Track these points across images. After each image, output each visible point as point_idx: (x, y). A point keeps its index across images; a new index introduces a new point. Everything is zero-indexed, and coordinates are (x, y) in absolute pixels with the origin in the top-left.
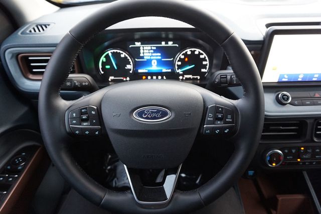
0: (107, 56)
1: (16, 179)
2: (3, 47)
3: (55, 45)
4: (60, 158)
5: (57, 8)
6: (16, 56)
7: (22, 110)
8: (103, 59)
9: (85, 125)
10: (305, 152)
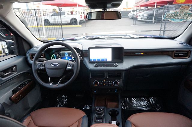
0: (54, 55)
1: (24, 86)
2: (27, 52)
3: (36, 52)
4: (35, 74)
5: (43, 43)
6: (30, 54)
7: (29, 69)
8: (52, 56)
9: (41, 67)
10: (106, 82)
